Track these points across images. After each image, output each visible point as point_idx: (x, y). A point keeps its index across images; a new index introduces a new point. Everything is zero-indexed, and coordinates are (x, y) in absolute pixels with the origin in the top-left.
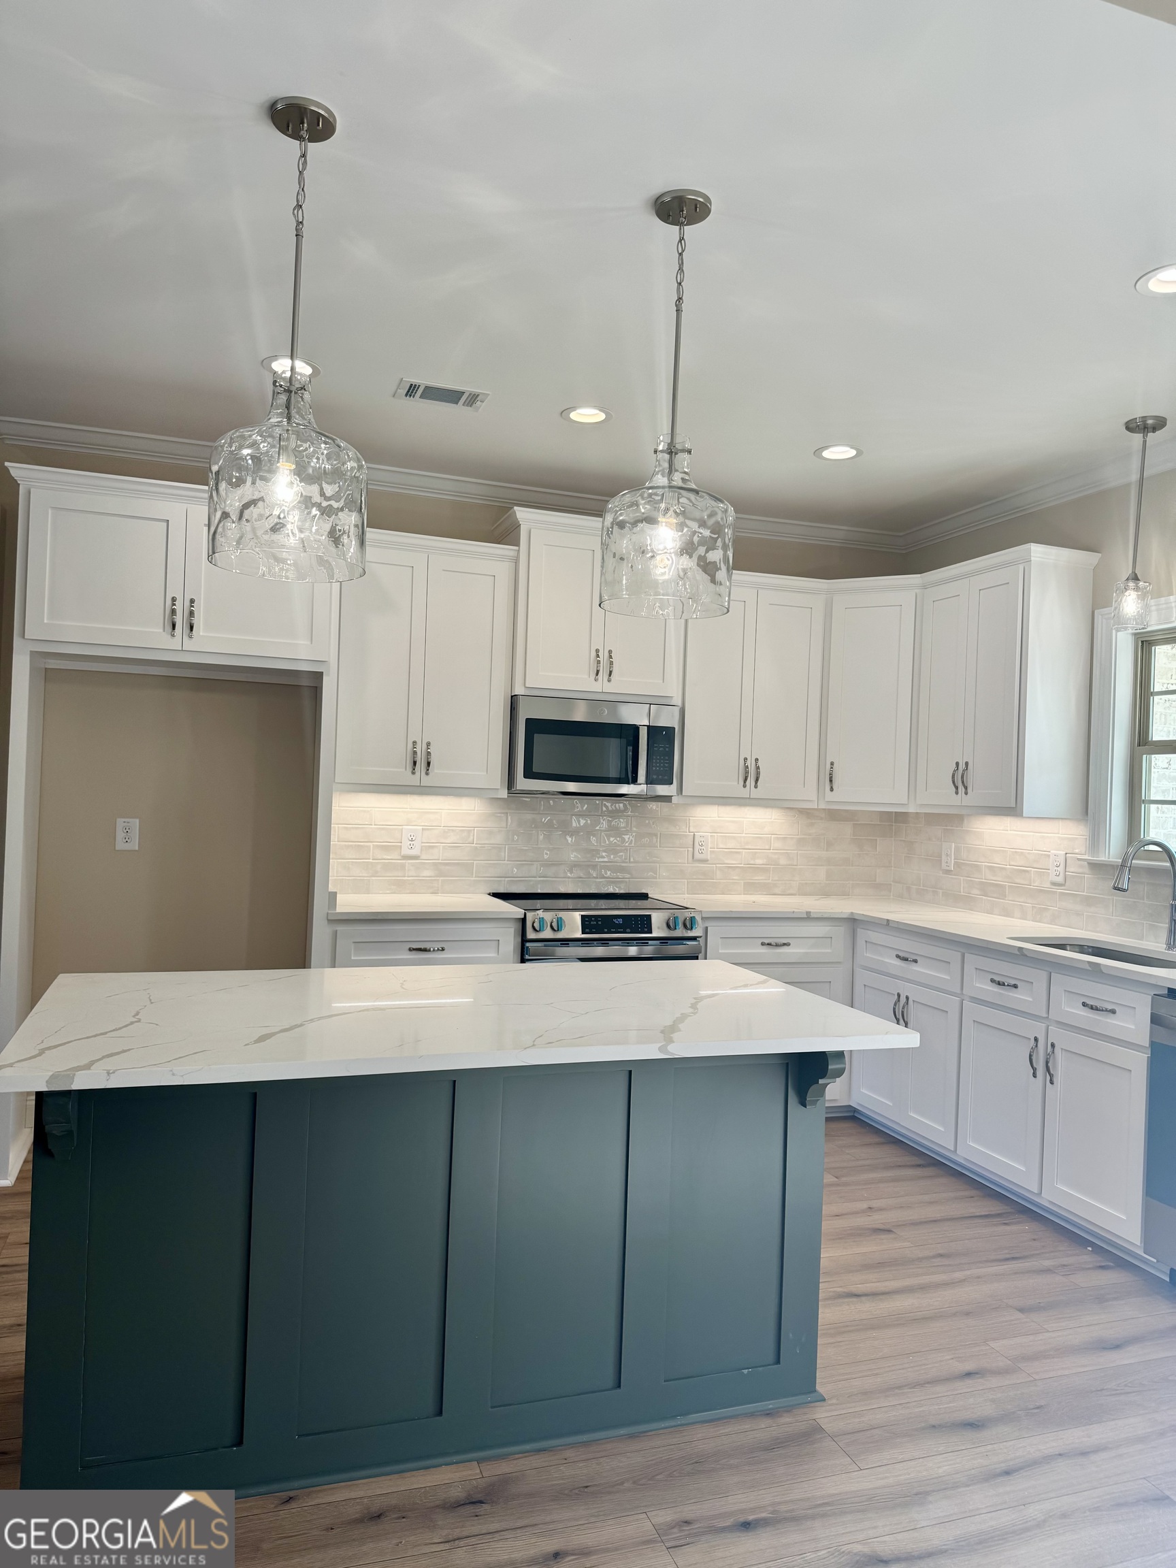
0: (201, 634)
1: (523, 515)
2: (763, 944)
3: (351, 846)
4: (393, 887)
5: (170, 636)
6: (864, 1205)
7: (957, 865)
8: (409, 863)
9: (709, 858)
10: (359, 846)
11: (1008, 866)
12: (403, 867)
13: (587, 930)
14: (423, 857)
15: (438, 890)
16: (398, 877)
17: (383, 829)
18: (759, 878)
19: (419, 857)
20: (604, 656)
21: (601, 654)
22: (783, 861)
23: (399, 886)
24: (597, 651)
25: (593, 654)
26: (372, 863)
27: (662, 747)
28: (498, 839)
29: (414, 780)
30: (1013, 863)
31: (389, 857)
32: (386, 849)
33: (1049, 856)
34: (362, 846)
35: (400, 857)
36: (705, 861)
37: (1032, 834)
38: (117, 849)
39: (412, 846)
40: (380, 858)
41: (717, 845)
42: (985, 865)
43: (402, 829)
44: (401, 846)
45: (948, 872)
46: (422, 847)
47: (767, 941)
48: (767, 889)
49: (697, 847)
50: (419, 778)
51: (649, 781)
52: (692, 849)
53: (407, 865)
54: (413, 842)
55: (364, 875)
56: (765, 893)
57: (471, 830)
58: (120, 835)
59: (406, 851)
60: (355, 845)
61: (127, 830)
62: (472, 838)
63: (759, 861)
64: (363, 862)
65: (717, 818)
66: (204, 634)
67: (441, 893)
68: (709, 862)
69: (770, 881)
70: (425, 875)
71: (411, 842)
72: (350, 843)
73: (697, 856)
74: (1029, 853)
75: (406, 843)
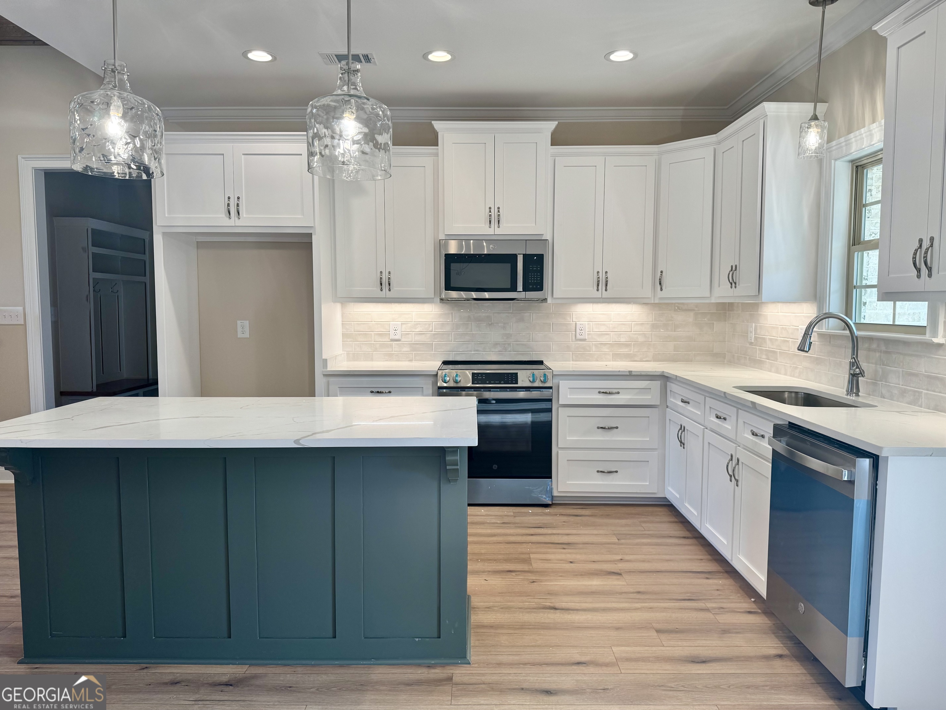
0: (244, 216)
1: (438, 125)
2: (599, 392)
3: (362, 334)
4: (386, 357)
5: (228, 219)
6: (619, 557)
7: (756, 338)
8: (395, 344)
9: (587, 338)
10: (366, 333)
11: (779, 338)
12: (391, 346)
13: (476, 382)
14: (402, 340)
15: (413, 359)
16: (389, 351)
17: (379, 324)
18: (624, 350)
19: (400, 340)
20: (494, 212)
21: (492, 210)
22: (641, 339)
23: (390, 357)
24: (490, 208)
25: (488, 210)
26: (373, 343)
27: (535, 267)
28: (448, 328)
29: (382, 294)
30: (781, 336)
31: (384, 340)
32: (380, 335)
33: (798, 329)
34: (367, 334)
35: (389, 340)
36: (584, 340)
37: (790, 314)
38: (238, 337)
39: (395, 333)
40: (378, 341)
41: (592, 329)
42: (769, 338)
43: (390, 324)
44: (390, 334)
45: (751, 343)
46: (402, 334)
47: (602, 391)
48: (630, 357)
49: (578, 331)
50: (385, 293)
51: (525, 289)
52: (575, 333)
53: (394, 345)
54: (396, 331)
55: (369, 350)
56: (627, 360)
57: (431, 324)
58: (239, 329)
59: (392, 337)
60: (364, 333)
61: (243, 327)
62: (431, 328)
63: (623, 340)
64: (369, 343)
65: (592, 312)
66: (246, 216)
67: (415, 361)
68: (587, 341)
69: (632, 352)
70: (404, 350)
71: (395, 331)
72: (361, 332)
73: (578, 337)
74: (789, 328)
75: (392, 332)
